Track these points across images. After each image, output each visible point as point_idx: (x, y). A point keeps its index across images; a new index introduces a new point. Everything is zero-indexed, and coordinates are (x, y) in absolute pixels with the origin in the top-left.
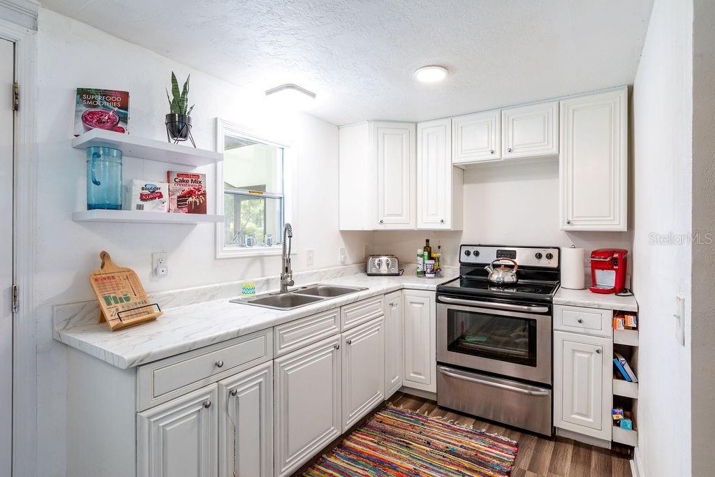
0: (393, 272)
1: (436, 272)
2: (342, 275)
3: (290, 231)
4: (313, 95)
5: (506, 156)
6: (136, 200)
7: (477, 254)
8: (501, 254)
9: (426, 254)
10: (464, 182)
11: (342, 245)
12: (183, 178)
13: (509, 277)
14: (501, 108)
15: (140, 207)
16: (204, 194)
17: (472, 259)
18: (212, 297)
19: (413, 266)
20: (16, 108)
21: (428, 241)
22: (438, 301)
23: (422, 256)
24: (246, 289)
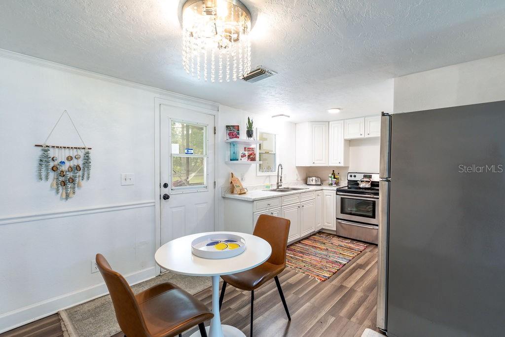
0: (318, 184)
1: (337, 184)
2: (297, 184)
3: (281, 167)
4: (289, 117)
5: (367, 136)
6: (240, 158)
7: (355, 176)
8: (365, 176)
9: (333, 176)
10: (350, 146)
11: (297, 172)
12: (249, 149)
13: (368, 185)
14: (365, 117)
15: (241, 159)
16: (255, 155)
17: (353, 179)
18: (256, 189)
19: (327, 182)
20: (215, 133)
21: (333, 171)
22: (337, 194)
23: (331, 177)
24: (267, 187)
